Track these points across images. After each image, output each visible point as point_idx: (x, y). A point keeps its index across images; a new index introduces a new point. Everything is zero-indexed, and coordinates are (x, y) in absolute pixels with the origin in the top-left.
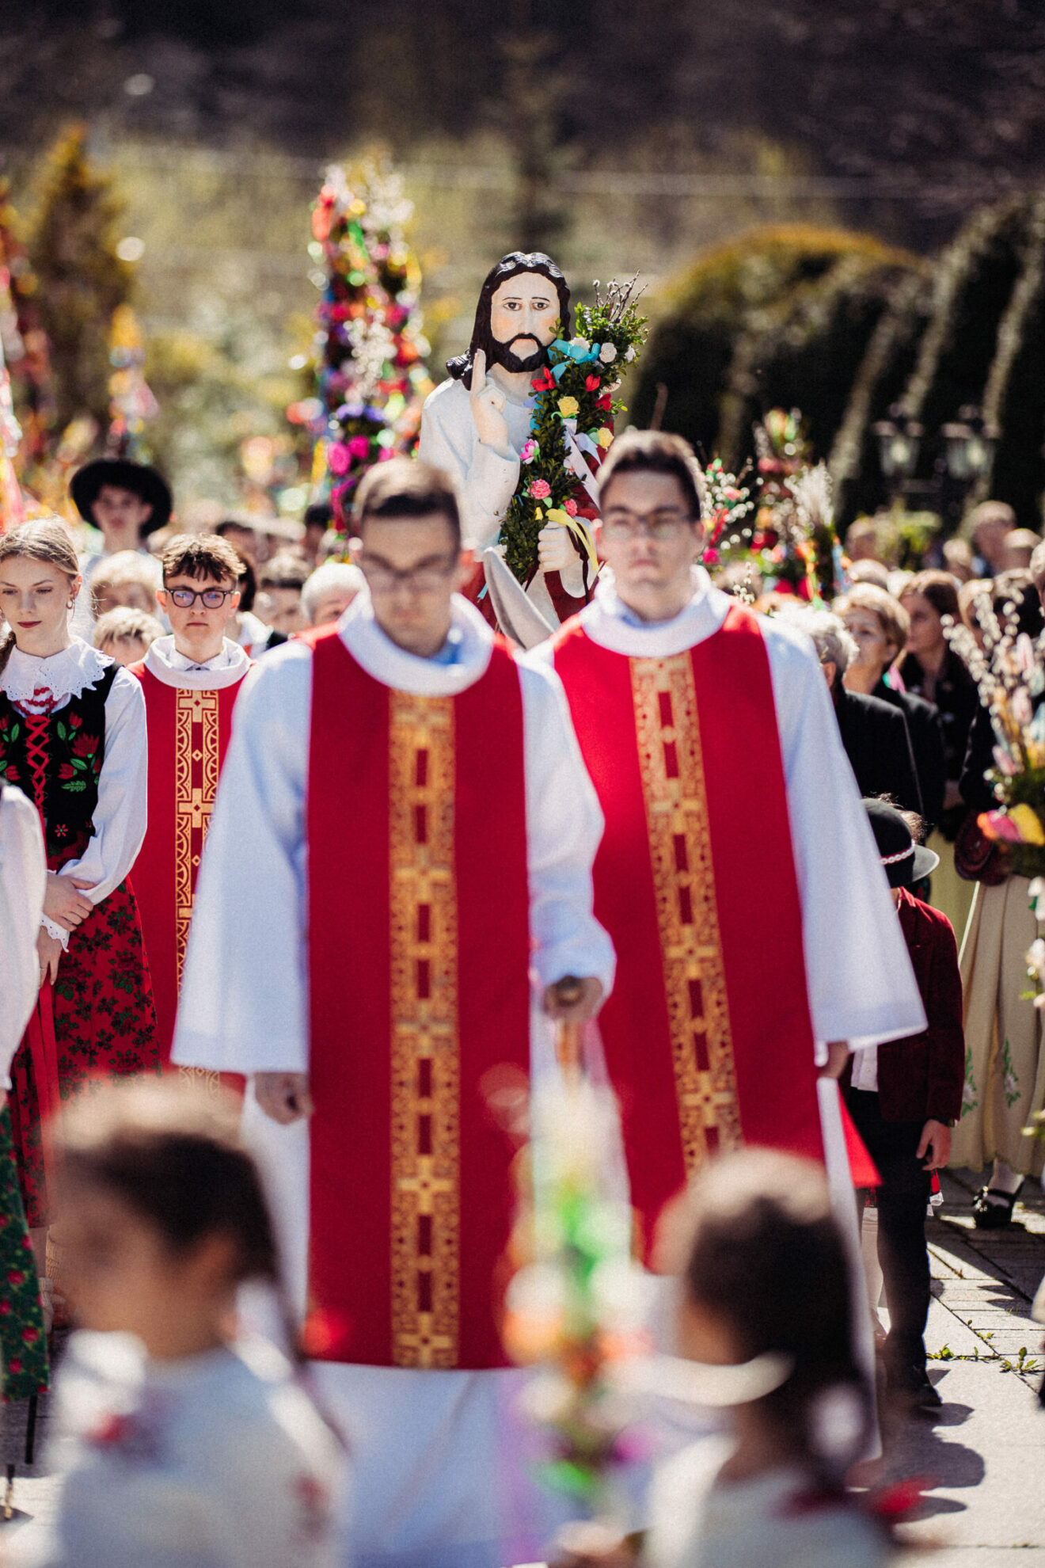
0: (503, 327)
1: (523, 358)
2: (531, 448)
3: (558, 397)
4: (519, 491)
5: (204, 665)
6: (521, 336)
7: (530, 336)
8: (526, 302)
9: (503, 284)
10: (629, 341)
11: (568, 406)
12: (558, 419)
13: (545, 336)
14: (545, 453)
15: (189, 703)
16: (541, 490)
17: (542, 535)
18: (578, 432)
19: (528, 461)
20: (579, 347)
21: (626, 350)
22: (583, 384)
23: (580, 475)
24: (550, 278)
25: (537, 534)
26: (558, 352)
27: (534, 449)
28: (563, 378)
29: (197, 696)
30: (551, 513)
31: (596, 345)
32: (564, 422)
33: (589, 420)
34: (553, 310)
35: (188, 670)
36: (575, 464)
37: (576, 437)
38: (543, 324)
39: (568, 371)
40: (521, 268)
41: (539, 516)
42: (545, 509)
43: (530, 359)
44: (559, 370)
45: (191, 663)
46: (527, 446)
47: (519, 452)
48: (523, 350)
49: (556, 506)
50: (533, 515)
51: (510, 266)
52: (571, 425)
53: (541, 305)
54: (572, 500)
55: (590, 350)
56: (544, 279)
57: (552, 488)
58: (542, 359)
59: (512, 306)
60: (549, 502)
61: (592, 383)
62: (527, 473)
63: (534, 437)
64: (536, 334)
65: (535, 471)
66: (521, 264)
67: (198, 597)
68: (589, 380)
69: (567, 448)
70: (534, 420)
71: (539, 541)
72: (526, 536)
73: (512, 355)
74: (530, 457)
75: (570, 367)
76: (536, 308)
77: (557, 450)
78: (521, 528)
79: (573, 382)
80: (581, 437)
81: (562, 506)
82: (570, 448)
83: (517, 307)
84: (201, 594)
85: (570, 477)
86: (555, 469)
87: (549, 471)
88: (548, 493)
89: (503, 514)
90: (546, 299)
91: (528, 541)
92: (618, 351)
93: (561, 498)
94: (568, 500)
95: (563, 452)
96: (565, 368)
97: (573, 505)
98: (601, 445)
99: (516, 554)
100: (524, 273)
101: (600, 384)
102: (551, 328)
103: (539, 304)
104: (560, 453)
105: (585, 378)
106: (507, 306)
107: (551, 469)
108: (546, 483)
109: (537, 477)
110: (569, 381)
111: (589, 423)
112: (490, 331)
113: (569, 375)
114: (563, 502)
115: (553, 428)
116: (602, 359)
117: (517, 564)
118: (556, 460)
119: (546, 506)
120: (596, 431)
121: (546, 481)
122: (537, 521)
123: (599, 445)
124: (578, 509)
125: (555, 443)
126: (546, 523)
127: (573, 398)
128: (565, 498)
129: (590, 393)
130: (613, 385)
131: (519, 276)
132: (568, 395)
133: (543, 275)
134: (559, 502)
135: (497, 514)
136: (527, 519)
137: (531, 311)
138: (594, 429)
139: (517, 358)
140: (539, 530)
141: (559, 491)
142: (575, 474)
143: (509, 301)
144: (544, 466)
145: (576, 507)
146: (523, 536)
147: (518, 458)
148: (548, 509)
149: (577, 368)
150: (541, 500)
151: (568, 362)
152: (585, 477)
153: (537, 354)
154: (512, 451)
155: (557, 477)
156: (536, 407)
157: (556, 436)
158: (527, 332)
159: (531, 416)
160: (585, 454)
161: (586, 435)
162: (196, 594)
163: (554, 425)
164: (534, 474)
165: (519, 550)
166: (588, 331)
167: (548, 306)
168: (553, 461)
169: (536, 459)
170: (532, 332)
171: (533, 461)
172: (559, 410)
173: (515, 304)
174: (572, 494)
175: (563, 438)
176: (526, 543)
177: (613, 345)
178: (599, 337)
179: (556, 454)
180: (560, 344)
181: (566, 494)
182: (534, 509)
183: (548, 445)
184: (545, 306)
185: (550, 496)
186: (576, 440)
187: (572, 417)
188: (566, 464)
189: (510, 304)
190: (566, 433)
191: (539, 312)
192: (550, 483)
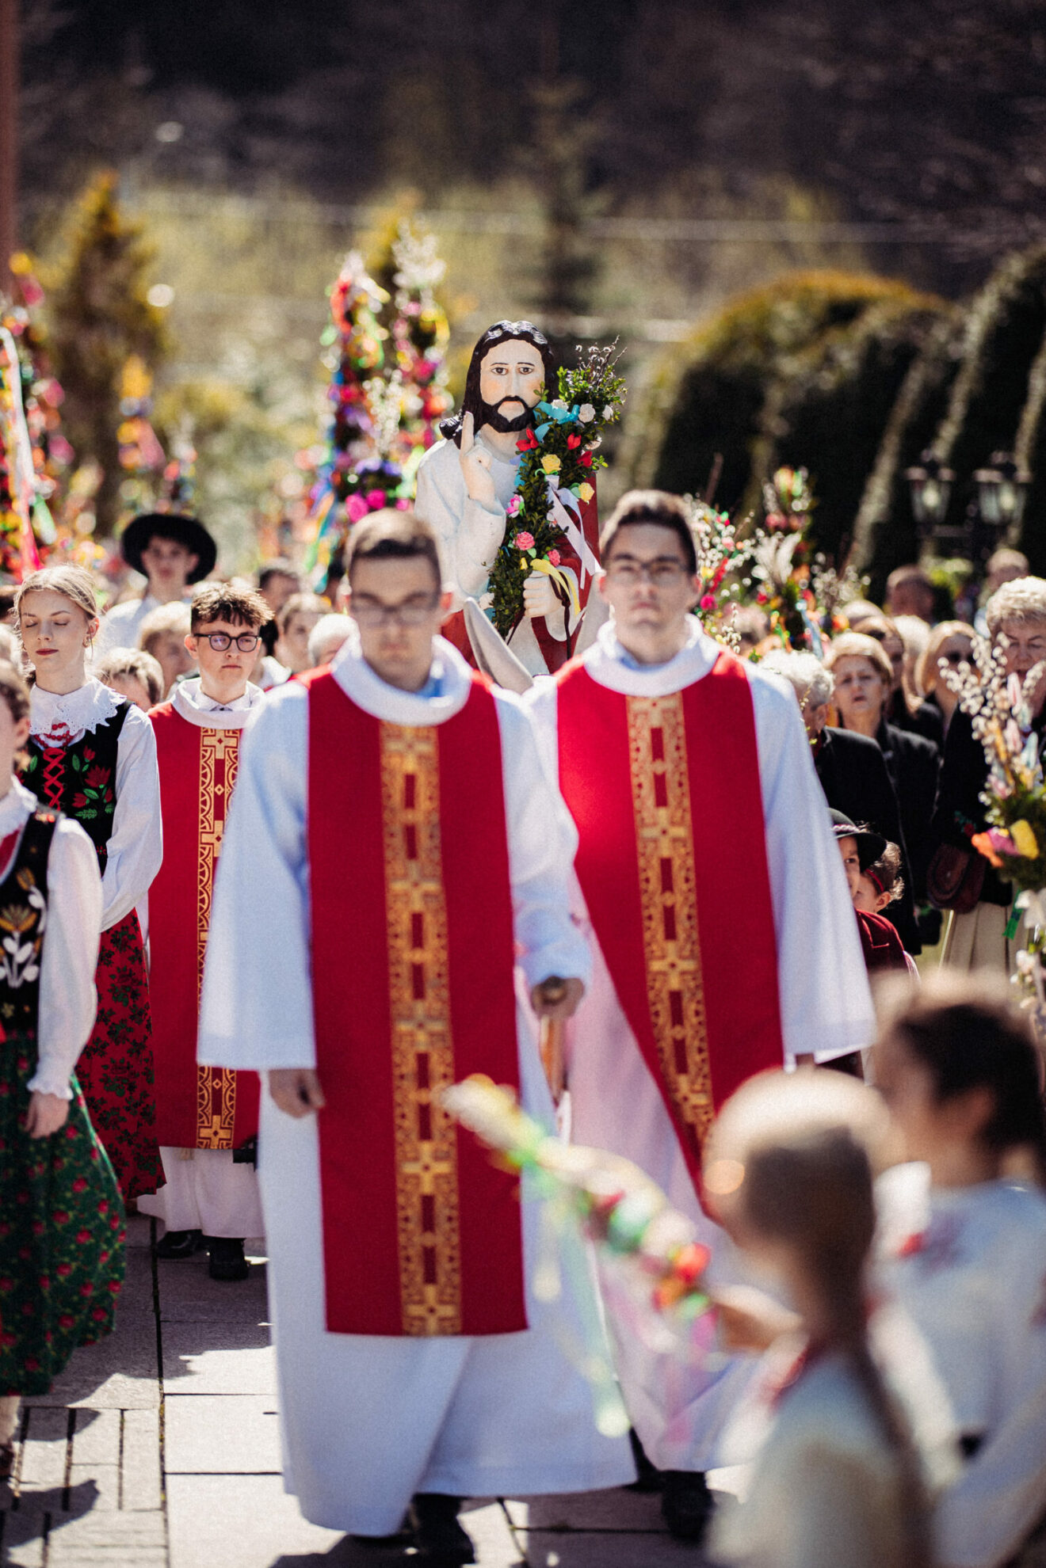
0: (492, 390)
1: (510, 419)
2: (516, 503)
3: (541, 455)
4: (505, 543)
5: (227, 706)
6: (508, 399)
7: (517, 399)
8: (512, 367)
9: (492, 351)
10: (608, 402)
11: (551, 464)
12: (542, 475)
13: (530, 398)
14: (530, 507)
15: (212, 741)
16: (525, 541)
17: (527, 583)
18: (560, 487)
19: (514, 515)
20: (559, 408)
21: (603, 409)
22: (565, 442)
23: (563, 528)
24: (535, 344)
25: (522, 583)
26: (542, 413)
27: (520, 503)
28: (546, 437)
29: (220, 735)
30: (535, 563)
31: (576, 407)
32: (547, 478)
33: (571, 476)
34: (539, 373)
35: (213, 710)
36: (557, 516)
37: (561, 492)
38: (529, 386)
39: (551, 430)
40: (507, 336)
41: (524, 565)
42: (529, 559)
43: (517, 420)
44: (542, 430)
45: (214, 704)
46: (513, 500)
47: (505, 506)
48: (510, 412)
49: (540, 556)
50: (518, 565)
51: (497, 334)
52: (554, 481)
53: (526, 370)
54: (555, 551)
55: (570, 410)
56: (529, 345)
57: (536, 540)
58: (529, 419)
59: (500, 371)
60: (533, 553)
61: (573, 441)
62: (513, 526)
63: (520, 493)
64: (522, 397)
65: (520, 524)
66: (508, 332)
67: (234, 642)
68: (571, 439)
69: (550, 502)
70: (520, 476)
71: (524, 589)
72: (512, 584)
73: (500, 415)
74: (516, 511)
75: (553, 427)
76: (521, 373)
77: (540, 504)
78: (507, 577)
79: (556, 441)
80: (563, 492)
81: (546, 556)
82: (552, 502)
83: (504, 372)
84: (237, 639)
85: (553, 529)
86: (539, 522)
87: (533, 524)
88: (531, 545)
89: (491, 565)
90: (530, 364)
91: (514, 589)
92: (596, 410)
93: (545, 548)
94: (552, 550)
95: (547, 506)
96: (548, 428)
97: (556, 555)
98: (582, 498)
99: (503, 601)
100: (510, 340)
101: (582, 442)
102: (535, 391)
103: (524, 369)
104: (543, 507)
105: (567, 437)
106: (495, 371)
107: (535, 522)
108: (531, 535)
109: (521, 530)
110: (552, 440)
111: (571, 479)
112: (480, 394)
113: (552, 434)
114: (547, 552)
115: (537, 484)
116: (581, 419)
117: (504, 610)
118: (539, 514)
119: (530, 556)
120: (577, 486)
121: (530, 533)
122: (522, 571)
123: (580, 499)
124: (561, 559)
125: (539, 497)
126: (530, 573)
127: (555, 456)
128: (548, 549)
129: (572, 451)
130: (594, 443)
131: (505, 343)
132: (552, 453)
133: (528, 341)
134: (542, 553)
135: (485, 565)
136: (513, 568)
137: (517, 375)
138: (576, 484)
139: (505, 419)
140: (524, 579)
141: (543, 542)
142: (558, 527)
143: (496, 366)
144: (529, 520)
145: (559, 557)
146: (509, 585)
147: (504, 512)
148: (533, 559)
149: (559, 428)
150: (526, 552)
151: (551, 423)
152: (567, 528)
153: (524, 415)
154: (498, 505)
155: (540, 530)
156: (522, 464)
157: (540, 492)
158: (513, 395)
159: (517, 473)
160: (567, 507)
161: (568, 491)
162: (231, 639)
163: (538, 481)
164: (519, 527)
165: (506, 598)
166: (570, 394)
167: (533, 370)
168: (536, 514)
169: (521, 514)
170: (518, 395)
171: (519, 515)
172: (542, 467)
173: (502, 369)
174: (554, 544)
175: (546, 493)
176: (511, 591)
177: (591, 406)
178: (580, 399)
179: (539, 508)
180: (544, 406)
181: (549, 545)
182: (519, 559)
183: (532, 500)
184: (530, 370)
185: (534, 547)
186: (559, 495)
187: (554, 474)
188: (549, 517)
189: (497, 369)
190: (549, 488)
191: (523, 375)
192: (533, 535)
